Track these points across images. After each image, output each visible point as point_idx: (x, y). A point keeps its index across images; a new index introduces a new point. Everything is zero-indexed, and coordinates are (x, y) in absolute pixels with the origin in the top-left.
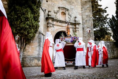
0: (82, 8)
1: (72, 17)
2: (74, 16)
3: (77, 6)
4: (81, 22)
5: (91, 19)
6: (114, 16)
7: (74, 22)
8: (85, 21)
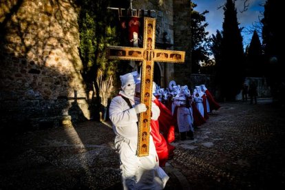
0: (174, 16)
1: (160, 33)
2: (163, 31)
3: (167, 13)
4: (172, 42)
5: (188, 38)
6: (220, 31)
7: (163, 43)
8: (178, 41)
